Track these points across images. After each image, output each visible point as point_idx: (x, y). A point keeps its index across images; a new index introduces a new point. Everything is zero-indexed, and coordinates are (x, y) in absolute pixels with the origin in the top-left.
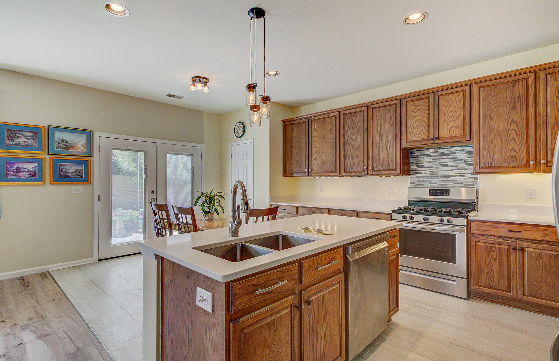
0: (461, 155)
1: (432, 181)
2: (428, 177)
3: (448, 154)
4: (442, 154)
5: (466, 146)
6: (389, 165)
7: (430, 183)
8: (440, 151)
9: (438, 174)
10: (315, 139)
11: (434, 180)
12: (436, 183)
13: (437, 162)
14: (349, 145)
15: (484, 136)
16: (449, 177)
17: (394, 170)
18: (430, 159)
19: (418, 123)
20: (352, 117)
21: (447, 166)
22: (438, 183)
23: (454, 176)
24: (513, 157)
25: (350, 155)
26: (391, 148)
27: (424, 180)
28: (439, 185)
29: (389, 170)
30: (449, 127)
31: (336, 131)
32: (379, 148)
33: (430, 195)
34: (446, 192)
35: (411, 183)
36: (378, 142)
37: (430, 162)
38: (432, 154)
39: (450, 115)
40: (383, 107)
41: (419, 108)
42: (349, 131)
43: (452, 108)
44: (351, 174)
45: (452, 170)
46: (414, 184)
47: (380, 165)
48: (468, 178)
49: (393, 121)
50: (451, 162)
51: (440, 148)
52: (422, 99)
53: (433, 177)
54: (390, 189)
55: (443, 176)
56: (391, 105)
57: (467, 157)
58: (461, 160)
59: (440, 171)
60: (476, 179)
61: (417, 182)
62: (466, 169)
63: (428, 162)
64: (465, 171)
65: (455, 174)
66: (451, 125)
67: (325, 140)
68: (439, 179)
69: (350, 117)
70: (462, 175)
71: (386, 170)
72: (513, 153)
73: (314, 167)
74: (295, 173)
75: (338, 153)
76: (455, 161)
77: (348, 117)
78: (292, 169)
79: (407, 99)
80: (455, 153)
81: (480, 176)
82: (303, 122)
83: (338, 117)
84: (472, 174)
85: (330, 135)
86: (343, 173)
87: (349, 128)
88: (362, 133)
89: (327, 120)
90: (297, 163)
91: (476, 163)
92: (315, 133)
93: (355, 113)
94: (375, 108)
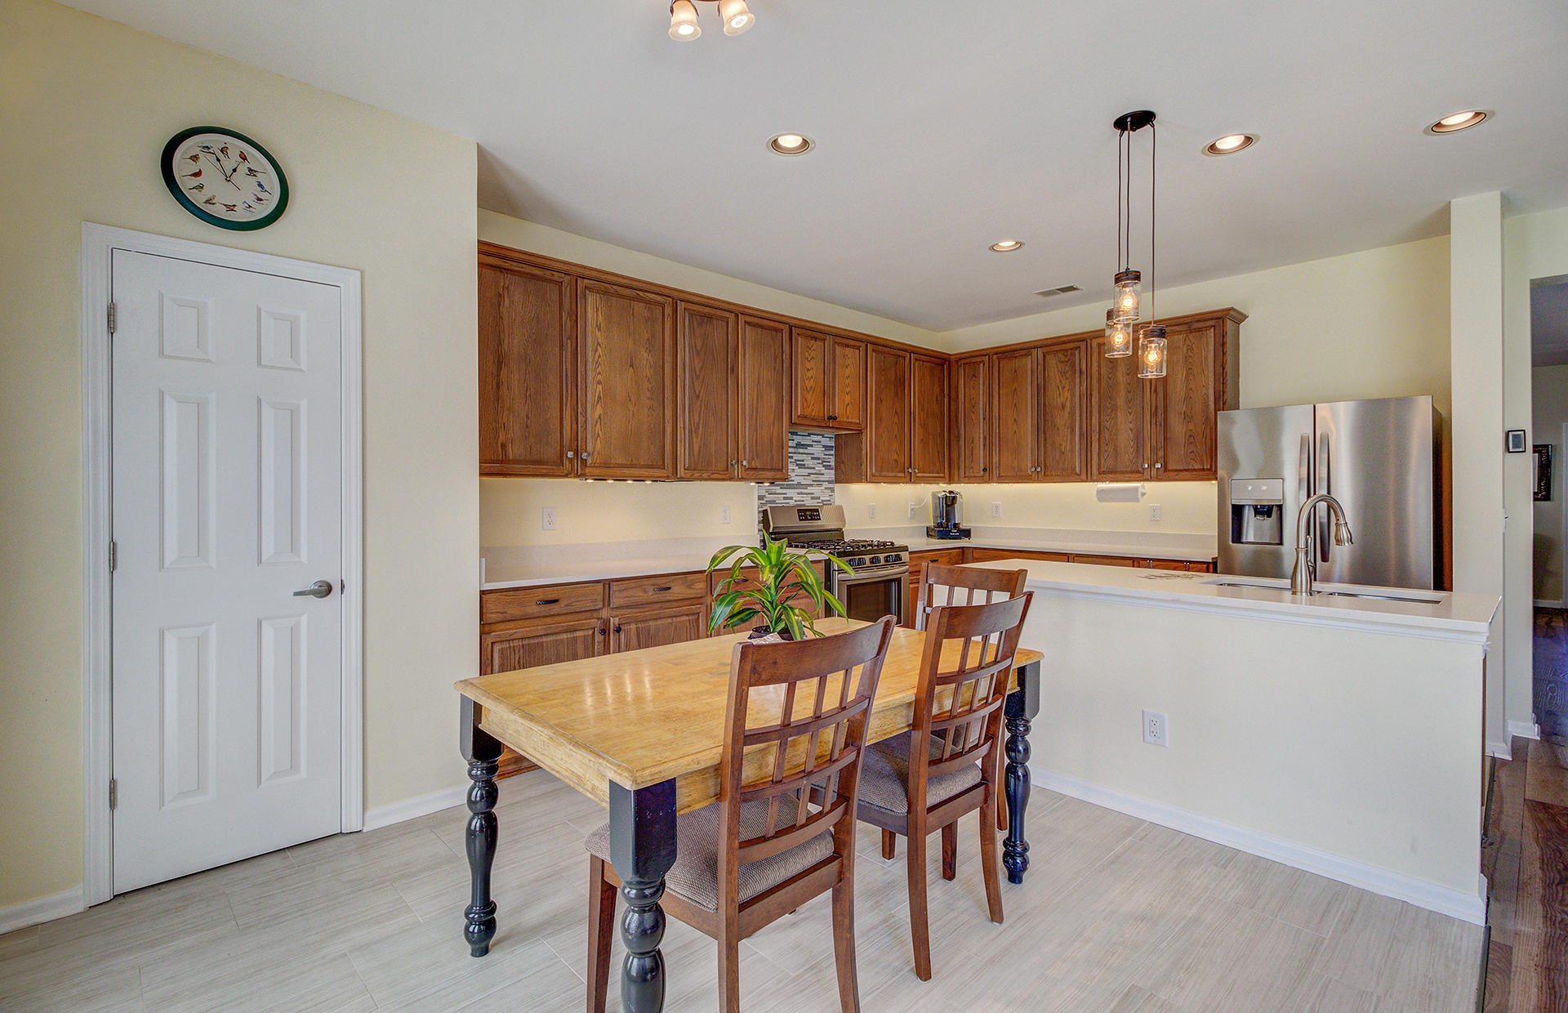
0: (818, 450)
1: (786, 494)
3: (805, 446)
4: (799, 445)
5: (823, 436)
6: (772, 458)
7: (785, 498)
8: (798, 439)
9: (793, 481)
10: (599, 356)
11: (791, 493)
12: (791, 498)
13: (792, 458)
14: (698, 396)
15: (876, 428)
16: (806, 486)
17: (779, 470)
19: (812, 381)
20: (704, 326)
21: (804, 466)
22: (795, 498)
23: (812, 485)
24: (896, 460)
25: (698, 424)
26: (776, 423)
27: (777, 492)
28: (796, 501)
29: (771, 470)
30: (846, 404)
31: (663, 350)
32: (756, 420)
33: (798, 518)
34: (814, 513)
35: (760, 498)
36: (755, 404)
39: (847, 381)
40: (762, 327)
41: (813, 354)
42: (696, 362)
43: (848, 371)
44: (701, 476)
45: (809, 474)
46: (763, 500)
47: (757, 457)
48: (826, 488)
49: (778, 366)
50: (808, 461)
51: (798, 434)
52: (817, 339)
54: (725, 511)
55: (800, 485)
56: (777, 330)
57: (825, 455)
58: (818, 459)
60: (832, 490)
61: (767, 495)
62: (823, 474)
64: (821, 478)
65: (813, 481)
66: (848, 399)
67: (632, 366)
68: (796, 490)
69: (700, 324)
70: (819, 483)
71: (767, 469)
72: (896, 456)
73: (595, 446)
74: (515, 462)
75: (668, 413)
76: (812, 458)
77: (695, 323)
78: (503, 446)
79: (799, 331)
80: (811, 446)
81: (837, 487)
82: (551, 281)
83: (668, 311)
84: (829, 482)
85: (646, 355)
86: (681, 472)
87: (698, 353)
88: (724, 374)
89: (639, 308)
90: (527, 427)
91: (832, 464)
92: (598, 334)
93: (710, 317)
94: (750, 324)
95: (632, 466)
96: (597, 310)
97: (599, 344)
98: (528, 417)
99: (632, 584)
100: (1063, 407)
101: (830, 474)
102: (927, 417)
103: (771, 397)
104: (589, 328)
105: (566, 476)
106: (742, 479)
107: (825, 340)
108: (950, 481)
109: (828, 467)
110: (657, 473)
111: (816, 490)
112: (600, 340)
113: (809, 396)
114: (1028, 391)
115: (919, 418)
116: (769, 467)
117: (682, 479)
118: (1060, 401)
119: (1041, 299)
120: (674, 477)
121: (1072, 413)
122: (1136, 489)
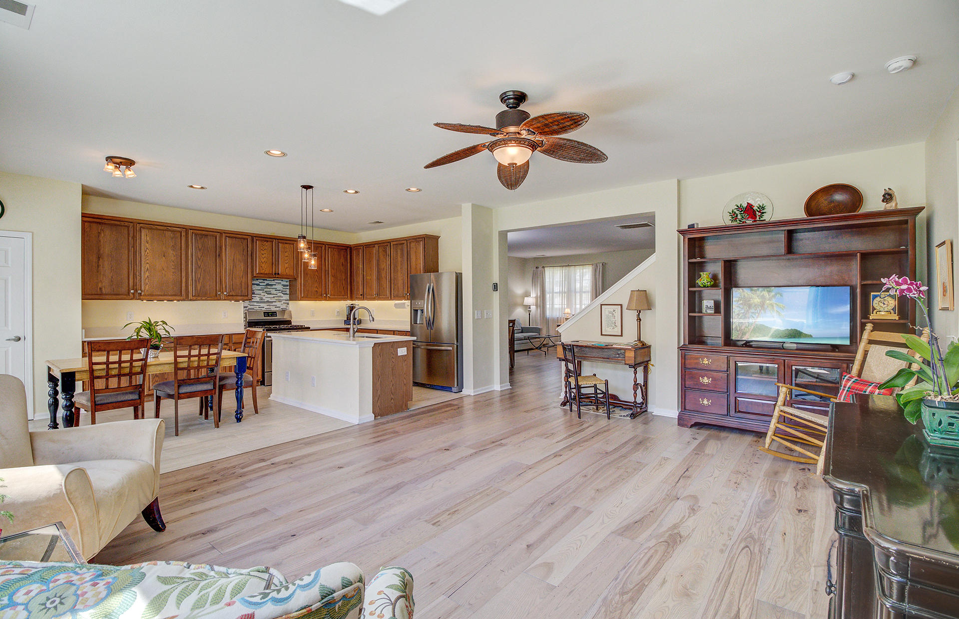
0: (279, 287)
1: (260, 305)
2: (258, 302)
3: (272, 285)
4: (268, 285)
5: (282, 281)
6: (242, 291)
7: (259, 307)
8: (266, 282)
9: (264, 300)
10: (148, 253)
11: (262, 305)
12: (264, 307)
13: (263, 290)
14: (200, 267)
15: (304, 277)
16: (272, 302)
17: (246, 296)
18: (259, 288)
19: (265, 259)
20: (203, 239)
21: (271, 294)
22: (265, 307)
23: (275, 302)
24: (316, 291)
25: (200, 278)
27: (256, 305)
30: (286, 267)
31: (181, 249)
32: (232, 276)
33: (265, 316)
34: (274, 314)
35: (244, 307)
36: (232, 269)
37: (259, 290)
38: (261, 284)
39: (286, 258)
40: (236, 238)
41: (266, 248)
42: (199, 253)
43: (286, 254)
44: (201, 298)
45: (274, 297)
46: (247, 308)
47: (233, 291)
48: (284, 303)
49: (245, 253)
50: (273, 292)
51: (266, 280)
52: (267, 241)
53: (261, 302)
54: (225, 313)
55: (268, 302)
56: (244, 239)
57: (283, 289)
58: (279, 290)
59: (266, 297)
60: (288, 304)
61: (249, 306)
62: (283, 297)
63: (257, 290)
64: (282, 299)
65: (276, 300)
66: (286, 265)
67: (164, 256)
68: (266, 304)
69: (200, 238)
70: (280, 301)
71: (238, 296)
72: (316, 289)
73: (146, 288)
74: (106, 294)
75: (184, 274)
76: (275, 290)
77: (198, 238)
78: (100, 289)
79: (257, 238)
80: (275, 285)
81: (290, 302)
82: (124, 226)
83: (183, 234)
84: (286, 300)
85: (172, 252)
86: (190, 296)
87: (200, 250)
88: (214, 259)
89: (168, 234)
90: (112, 281)
91: (288, 292)
92: (147, 245)
93: (206, 235)
94: (229, 237)
95: (164, 295)
96: (147, 236)
97: (147, 248)
98: (112, 278)
100: (384, 269)
101: (287, 297)
102: (336, 272)
103: (241, 266)
104: (143, 242)
105: (131, 299)
106: (225, 300)
107: (273, 242)
108: (352, 299)
109: (286, 294)
110: (178, 298)
111: (278, 304)
112: (148, 247)
113: (263, 265)
114: (374, 262)
115: (331, 272)
116: (240, 295)
117: (191, 300)
118: (383, 266)
119: (370, 225)
120: (187, 299)
121: (386, 272)
122: (404, 303)
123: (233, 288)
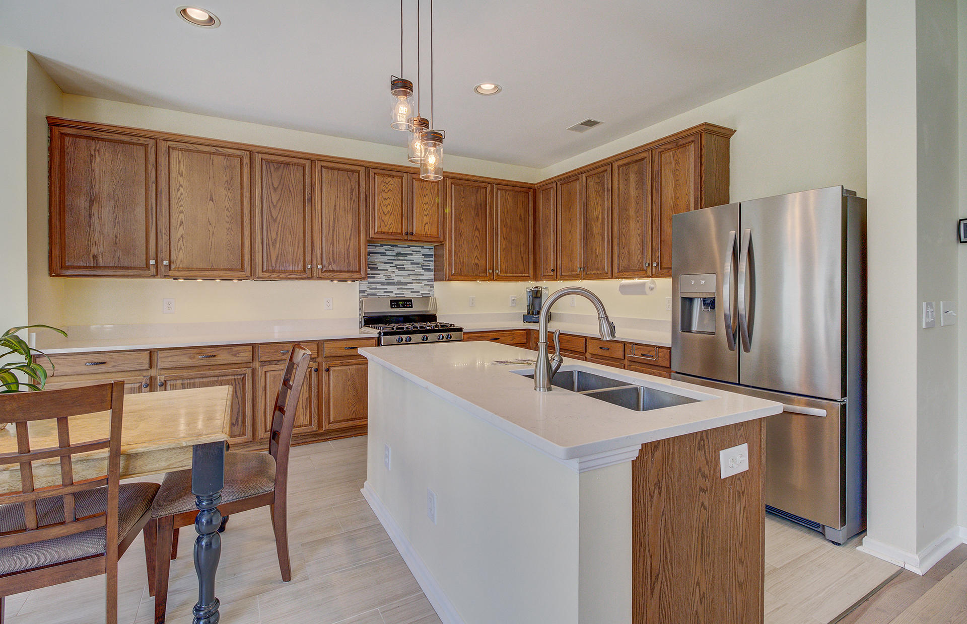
0: (418, 258)
1: (386, 289)
2: (382, 283)
3: (406, 255)
4: (398, 254)
5: (423, 247)
6: (349, 264)
7: (385, 292)
8: (397, 250)
9: (394, 280)
10: (182, 194)
11: (390, 288)
12: (392, 292)
13: (392, 263)
14: (275, 220)
15: (455, 240)
16: (406, 283)
17: (356, 272)
18: (385, 259)
19: (389, 207)
20: (281, 170)
21: (404, 269)
22: (395, 292)
23: (412, 283)
24: (477, 264)
25: (275, 240)
26: (352, 238)
27: (378, 287)
28: (395, 294)
29: (348, 272)
30: (425, 223)
31: (242, 188)
32: (333, 236)
33: (392, 307)
34: (407, 303)
35: (361, 292)
36: (331, 224)
37: (385, 263)
38: (388, 253)
39: (425, 207)
40: (339, 169)
41: (391, 187)
42: (273, 196)
43: (426, 200)
44: (279, 276)
45: (409, 275)
46: (364, 293)
47: (334, 263)
48: (425, 285)
49: (355, 197)
50: (408, 265)
51: (396, 246)
52: (393, 177)
53: (389, 284)
54: (328, 301)
55: (399, 283)
56: (353, 171)
57: (424, 261)
58: (418, 264)
59: (397, 275)
60: (432, 286)
61: (368, 290)
62: (423, 275)
63: (382, 262)
64: (422, 277)
65: (412, 280)
66: (426, 219)
67: (212, 200)
68: (396, 286)
69: (277, 169)
70: (419, 281)
71: (344, 272)
72: (476, 261)
73: (180, 257)
74: (105, 268)
75: (247, 233)
76: (412, 264)
77: (272, 169)
78: (94, 257)
79: (376, 171)
80: (412, 254)
81: (436, 284)
82: (137, 144)
83: (246, 160)
84: (429, 280)
85: (225, 192)
86: (259, 272)
87: (275, 189)
88: (301, 205)
89: (217, 160)
90: (116, 243)
91: (432, 267)
92: (180, 179)
93: (287, 164)
94: (326, 168)
96: (180, 163)
97: (181, 186)
98: (116, 237)
99: (178, 352)
100: (597, 218)
101: (431, 275)
102: (510, 231)
103: (348, 220)
104: (173, 175)
105: (153, 276)
106: (320, 278)
107: (402, 177)
108: (536, 279)
109: (429, 270)
111: (416, 286)
112: (182, 183)
113: (386, 218)
114: (578, 207)
115: (502, 232)
116: (346, 269)
117: (260, 278)
118: (595, 214)
120: (252, 276)
121: (603, 224)
122: (644, 284)
123: (333, 257)
